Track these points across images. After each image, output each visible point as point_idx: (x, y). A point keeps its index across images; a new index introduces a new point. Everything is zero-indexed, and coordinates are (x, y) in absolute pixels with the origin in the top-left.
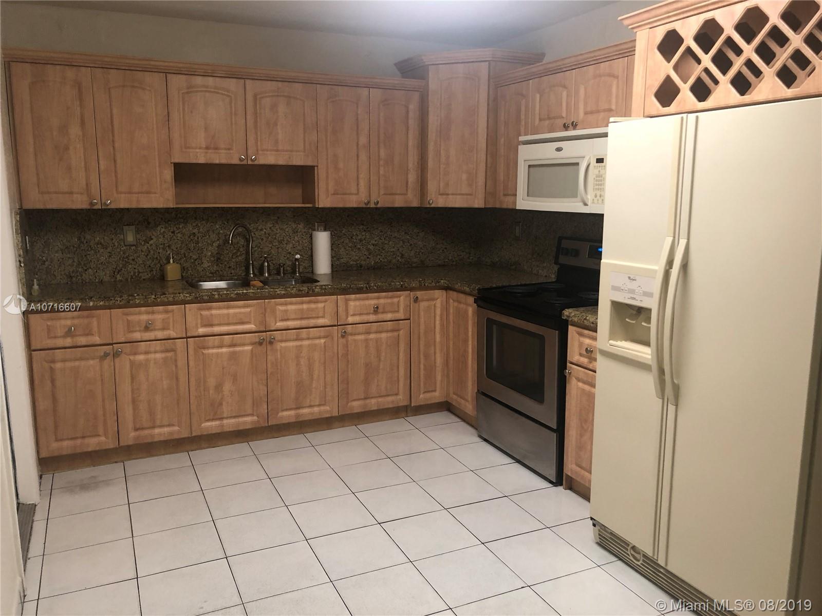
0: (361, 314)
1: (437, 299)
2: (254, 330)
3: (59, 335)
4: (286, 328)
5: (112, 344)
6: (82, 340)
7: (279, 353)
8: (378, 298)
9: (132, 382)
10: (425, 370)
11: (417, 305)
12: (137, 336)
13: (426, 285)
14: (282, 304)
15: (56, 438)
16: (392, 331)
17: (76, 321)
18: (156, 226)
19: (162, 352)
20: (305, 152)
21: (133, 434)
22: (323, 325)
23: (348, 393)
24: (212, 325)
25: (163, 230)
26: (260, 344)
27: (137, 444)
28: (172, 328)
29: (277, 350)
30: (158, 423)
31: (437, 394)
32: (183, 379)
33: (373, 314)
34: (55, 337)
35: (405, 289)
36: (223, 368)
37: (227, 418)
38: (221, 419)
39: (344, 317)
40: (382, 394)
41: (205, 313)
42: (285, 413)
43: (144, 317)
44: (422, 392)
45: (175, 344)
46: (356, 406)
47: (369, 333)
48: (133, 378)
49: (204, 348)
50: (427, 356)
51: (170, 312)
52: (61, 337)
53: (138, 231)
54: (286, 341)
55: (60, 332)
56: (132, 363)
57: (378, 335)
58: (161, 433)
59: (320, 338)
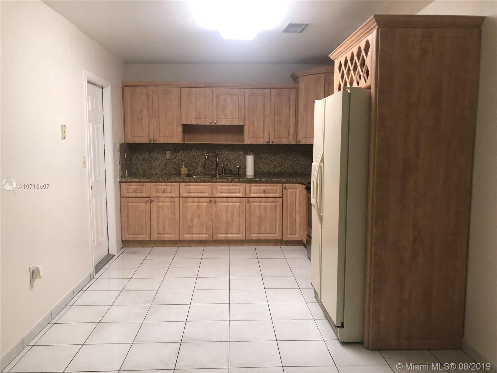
0: (257, 193)
1: (297, 189)
2: (207, 196)
3: (131, 192)
4: (222, 197)
5: (150, 197)
6: (139, 195)
7: (218, 207)
8: (266, 186)
9: (157, 214)
10: (290, 223)
11: (286, 190)
12: (160, 195)
13: (291, 181)
14: (220, 186)
15: (128, 233)
16: (273, 202)
17: (138, 187)
18: (179, 151)
19: (169, 202)
20: (238, 119)
21: (156, 236)
22: (239, 196)
23: (250, 230)
24: (190, 193)
25: (182, 153)
26: (210, 202)
27: (157, 240)
28: (174, 192)
29: (217, 206)
30: (166, 232)
31: (297, 236)
32: (177, 214)
33: (263, 193)
34: (130, 193)
35: (280, 183)
36: (194, 212)
37: (195, 234)
38: (193, 234)
39: (249, 194)
40: (267, 232)
41: (188, 187)
42: (220, 235)
43: (163, 187)
44: (289, 233)
45: (174, 199)
46: (254, 236)
47: (261, 202)
48: (157, 212)
49: (186, 202)
50: (291, 217)
51: (173, 186)
52: (131, 193)
53: (171, 153)
54: (222, 202)
55: (132, 191)
56: (157, 206)
57: (266, 204)
58: (167, 237)
59: (237, 202)
